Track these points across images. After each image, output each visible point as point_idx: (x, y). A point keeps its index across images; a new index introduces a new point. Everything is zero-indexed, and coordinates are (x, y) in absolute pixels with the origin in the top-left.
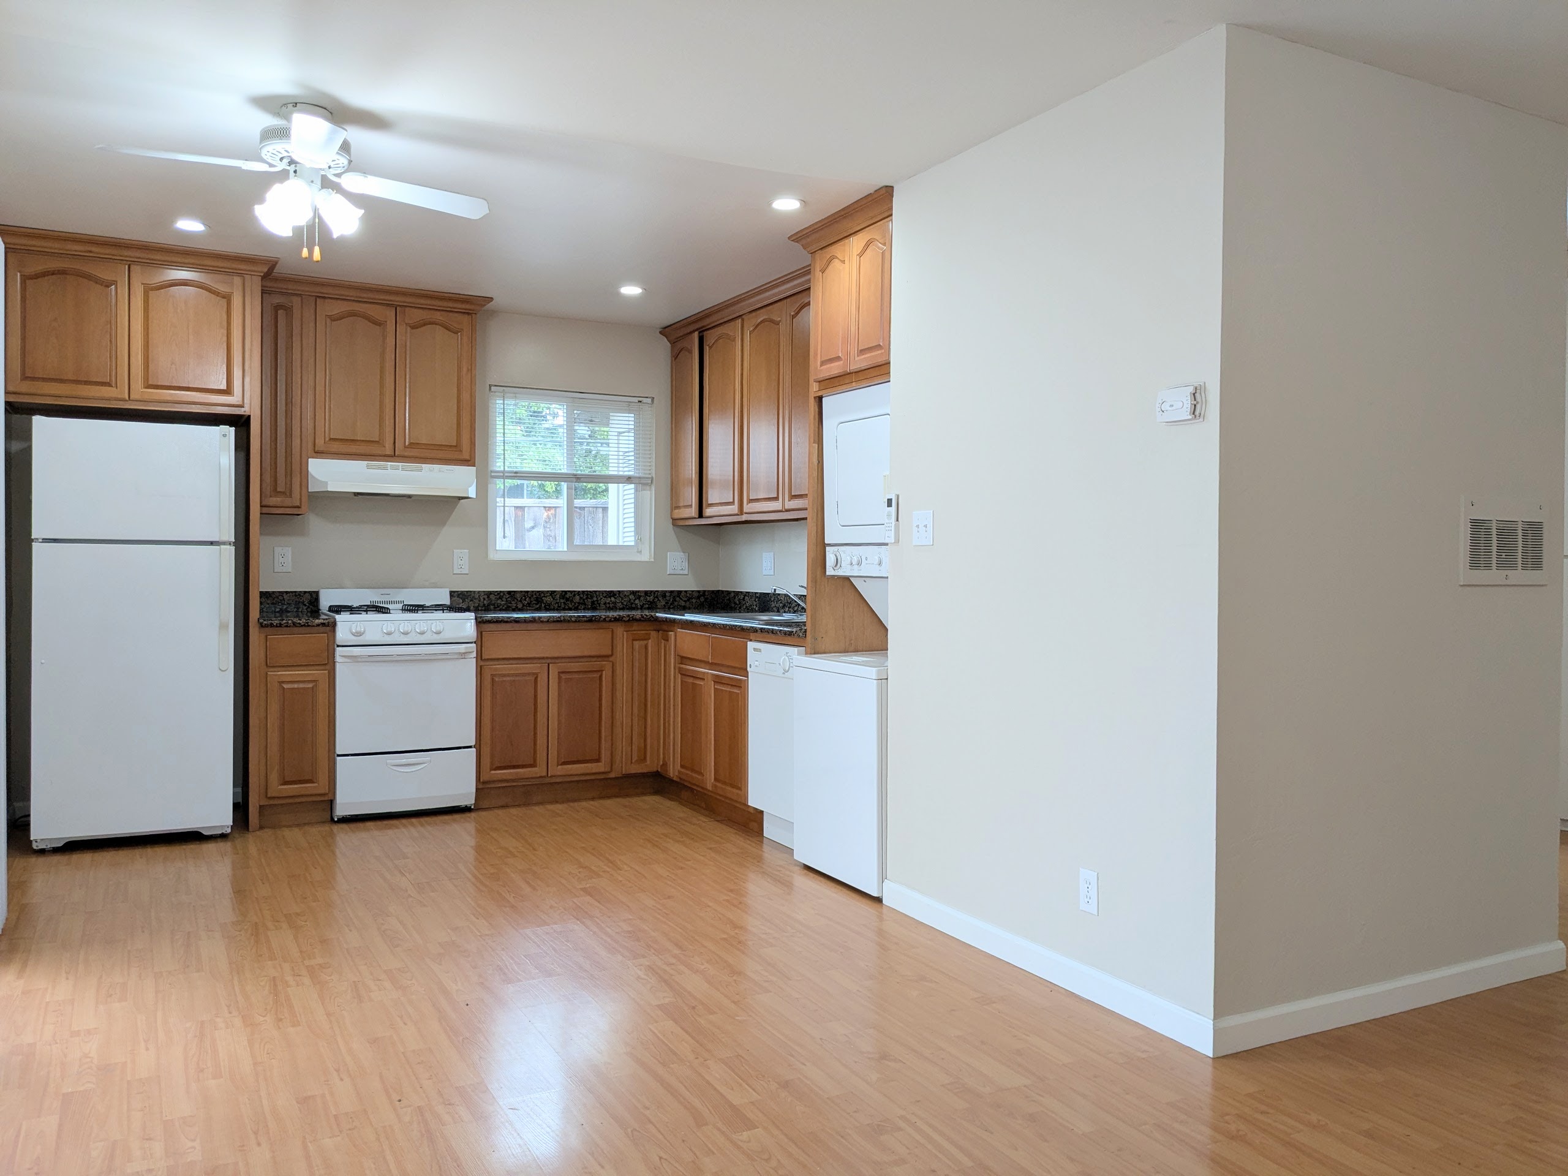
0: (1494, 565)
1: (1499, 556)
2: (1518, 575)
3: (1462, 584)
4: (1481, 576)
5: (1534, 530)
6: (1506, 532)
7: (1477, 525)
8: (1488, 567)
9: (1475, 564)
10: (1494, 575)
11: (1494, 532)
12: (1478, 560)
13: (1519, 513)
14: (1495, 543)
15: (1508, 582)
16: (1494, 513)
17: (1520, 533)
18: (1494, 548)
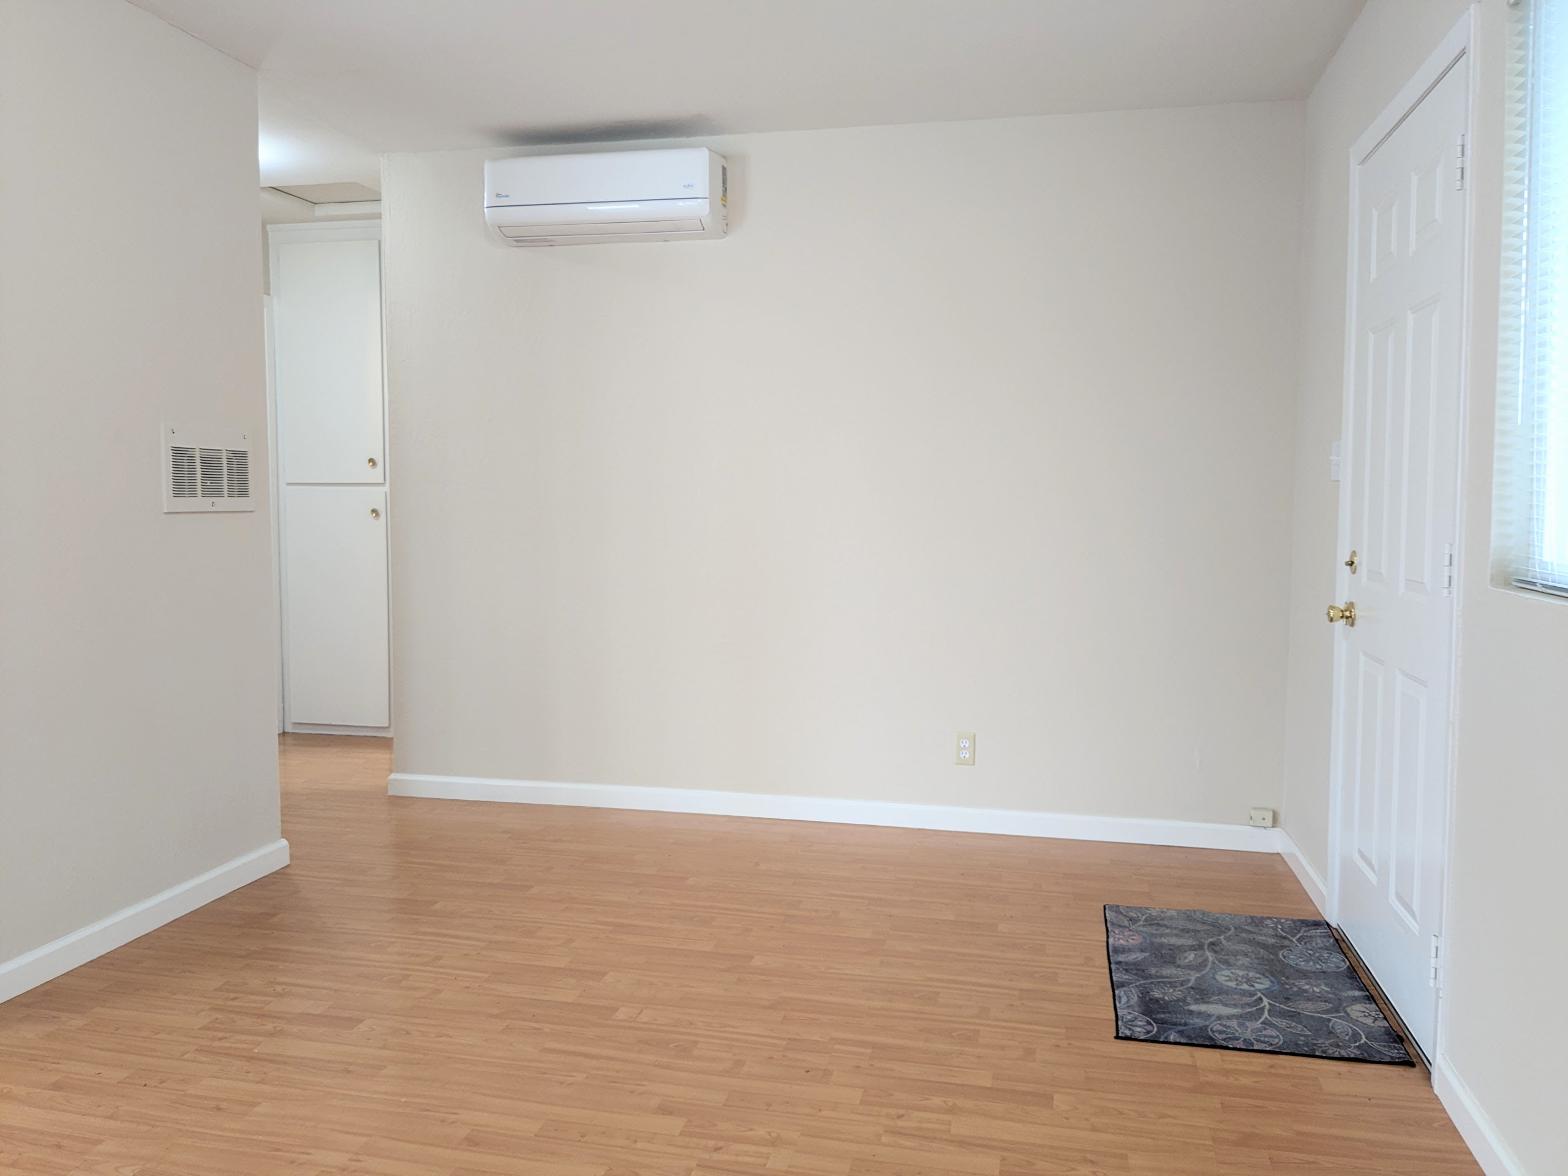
0: (199, 492)
1: (204, 484)
2: (225, 502)
3: (166, 512)
4: (185, 503)
5: (239, 458)
6: (210, 462)
7: (179, 454)
8: (193, 493)
9: (178, 491)
10: (200, 502)
11: (198, 460)
12: (181, 486)
13: (223, 442)
14: (199, 471)
15: (213, 509)
16: (198, 441)
17: (225, 461)
18: (199, 476)
